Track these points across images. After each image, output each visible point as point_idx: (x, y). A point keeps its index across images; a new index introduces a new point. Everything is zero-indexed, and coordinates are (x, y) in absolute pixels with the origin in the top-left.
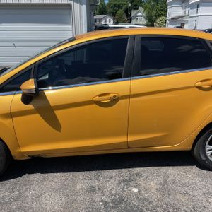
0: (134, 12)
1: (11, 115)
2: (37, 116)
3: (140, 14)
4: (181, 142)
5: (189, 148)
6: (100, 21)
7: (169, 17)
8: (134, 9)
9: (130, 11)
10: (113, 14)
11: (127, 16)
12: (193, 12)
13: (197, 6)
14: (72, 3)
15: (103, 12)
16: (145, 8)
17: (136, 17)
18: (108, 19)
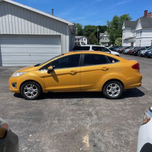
0: (101, 34)
1: (44, 77)
2: (52, 77)
3: (105, 36)
4: (98, 88)
5: (101, 90)
6: (79, 40)
7: (123, 38)
8: (102, 32)
9: (99, 33)
10: (87, 36)
11: (97, 37)
13: (141, 31)
14: (62, 34)
15: (80, 34)
16: (109, 32)
17: (103, 37)
18: (84, 38)
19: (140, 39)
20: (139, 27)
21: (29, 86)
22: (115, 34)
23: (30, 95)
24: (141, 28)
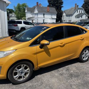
7: (27, 18)
13: (37, 14)
19: (37, 19)
20: (36, 12)
21: (19, 68)
22: (20, 15)
23: (20, 77)
24: (37, 12)
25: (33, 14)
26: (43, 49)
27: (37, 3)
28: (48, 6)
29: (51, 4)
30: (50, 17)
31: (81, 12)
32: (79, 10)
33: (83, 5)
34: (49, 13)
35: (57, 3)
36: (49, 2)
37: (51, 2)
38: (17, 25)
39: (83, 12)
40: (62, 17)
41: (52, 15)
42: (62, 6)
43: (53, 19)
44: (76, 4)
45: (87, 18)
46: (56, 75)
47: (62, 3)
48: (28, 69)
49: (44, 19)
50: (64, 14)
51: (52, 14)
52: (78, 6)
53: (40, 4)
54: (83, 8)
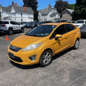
12: (13, 16)
24: (14, 12)
25: (9, 14)
26: (57, 41)
27: (13, 2)
28: (24, 6)
29: (26, 3)
30: (28, 17)
31: (54, 12)
32: (52, 10)
33: (55, 5)
34: (26, 12)
35: (32, 3)
36: (24, 2)
37: (26, 2)
38: (5, 25)
39: (56, 12)
40: (38, 16)
41: (29, 15)
42: (37, 6)
43: (31, 18)
44: (49, 5)
45: (59, 17)
46: (65, 58)
47: (36, 3)
48: (50, 55)
49: (21, 18)
50: (40, 14)
51: (29, 13)
52: (51, 6)
53: (16, 3)
54: (55, 8)
